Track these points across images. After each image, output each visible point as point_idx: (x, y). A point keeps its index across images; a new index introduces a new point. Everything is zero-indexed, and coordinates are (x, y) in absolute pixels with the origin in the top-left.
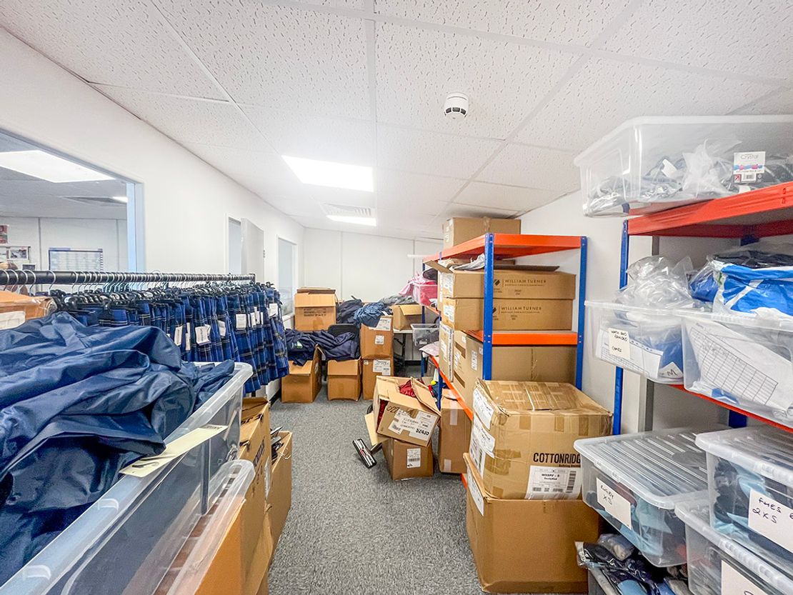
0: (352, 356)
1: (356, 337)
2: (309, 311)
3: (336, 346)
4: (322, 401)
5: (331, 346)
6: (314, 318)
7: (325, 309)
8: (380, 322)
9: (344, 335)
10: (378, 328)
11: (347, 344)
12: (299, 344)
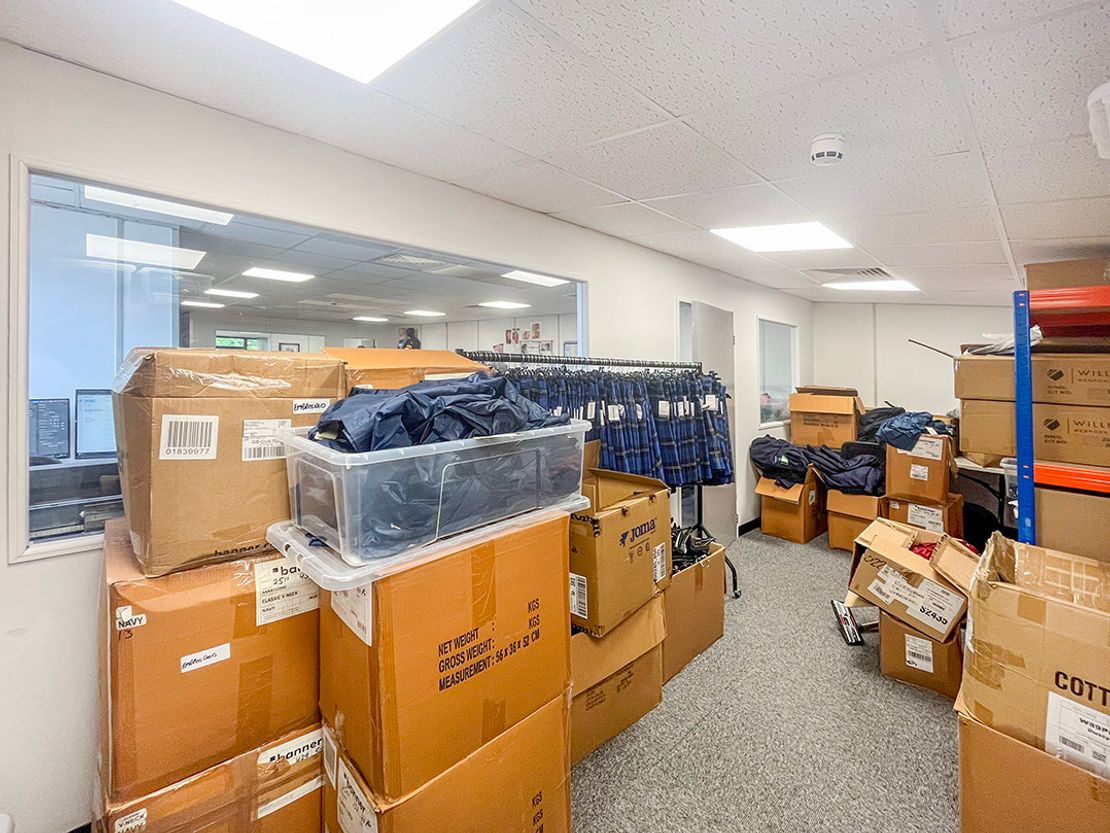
0: (868, 489)
1: (879, 462)
2: (811, 418)
3: (841, 471)
4: (818, 546)
5: (834, 470)
6: (820, 429)
7: (838, 418)
8: (919, 444)
9: (859, 458)
10: (915, 452)
11: (862, 471)
12: (784, 460)
